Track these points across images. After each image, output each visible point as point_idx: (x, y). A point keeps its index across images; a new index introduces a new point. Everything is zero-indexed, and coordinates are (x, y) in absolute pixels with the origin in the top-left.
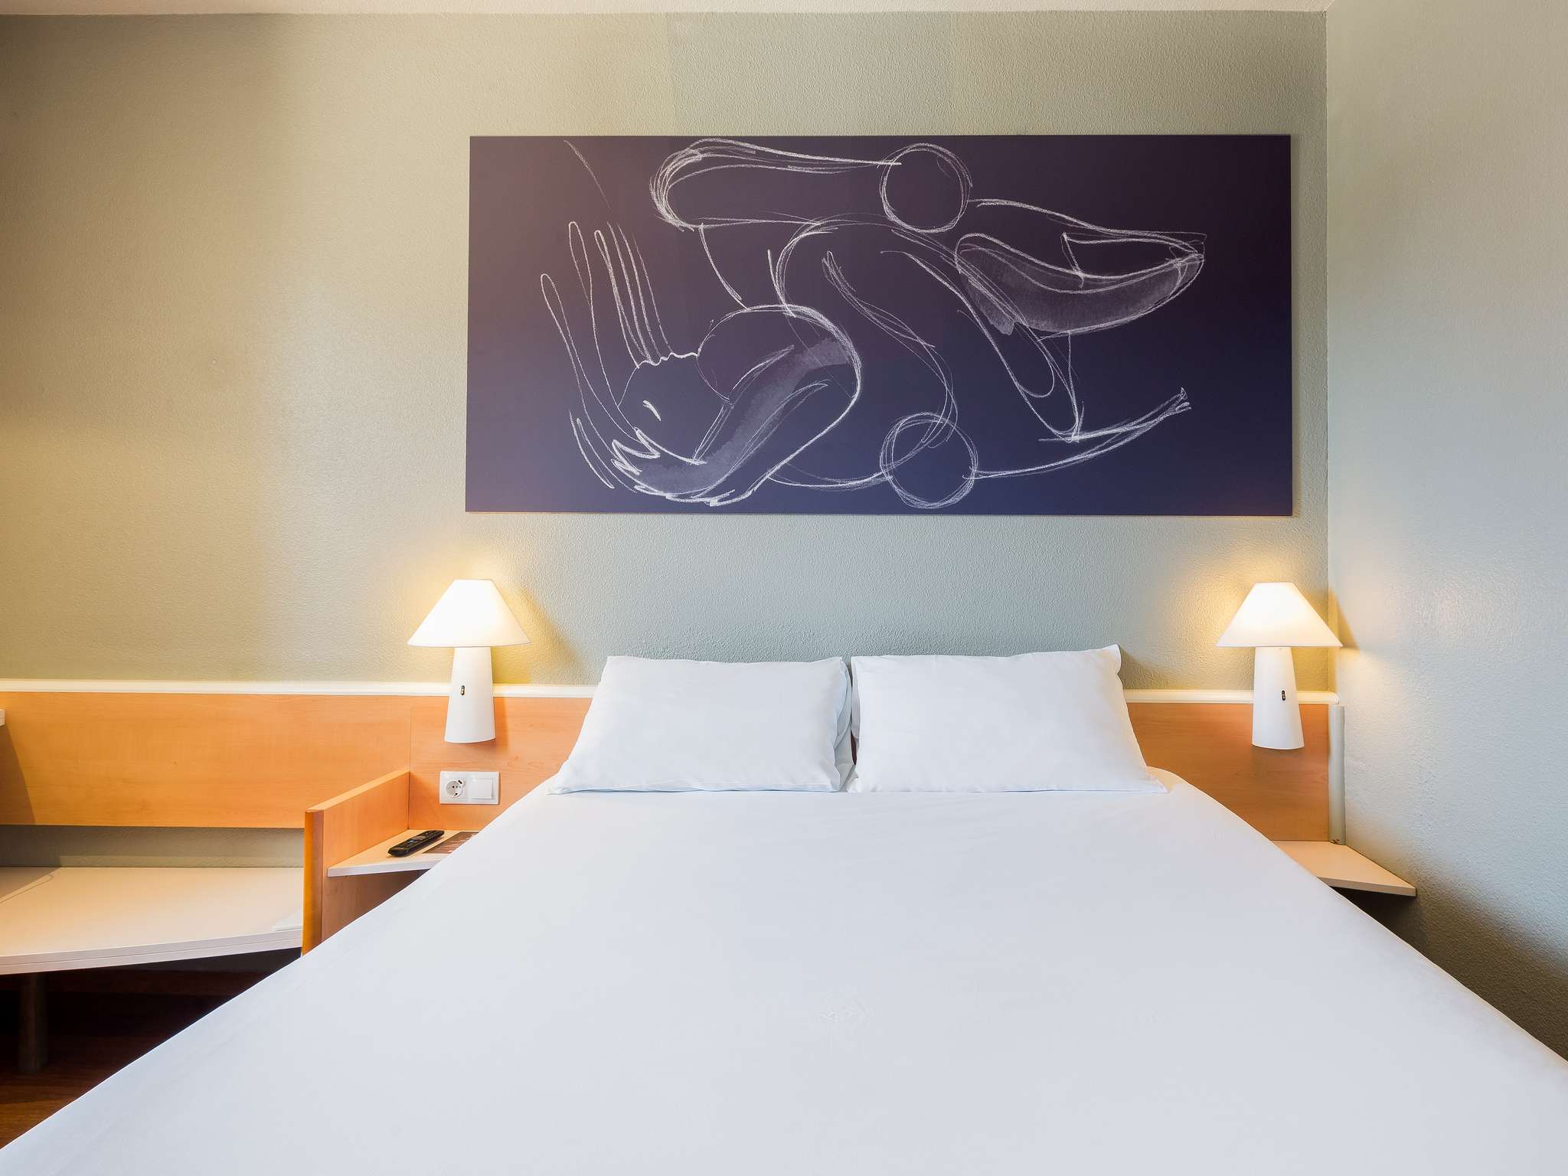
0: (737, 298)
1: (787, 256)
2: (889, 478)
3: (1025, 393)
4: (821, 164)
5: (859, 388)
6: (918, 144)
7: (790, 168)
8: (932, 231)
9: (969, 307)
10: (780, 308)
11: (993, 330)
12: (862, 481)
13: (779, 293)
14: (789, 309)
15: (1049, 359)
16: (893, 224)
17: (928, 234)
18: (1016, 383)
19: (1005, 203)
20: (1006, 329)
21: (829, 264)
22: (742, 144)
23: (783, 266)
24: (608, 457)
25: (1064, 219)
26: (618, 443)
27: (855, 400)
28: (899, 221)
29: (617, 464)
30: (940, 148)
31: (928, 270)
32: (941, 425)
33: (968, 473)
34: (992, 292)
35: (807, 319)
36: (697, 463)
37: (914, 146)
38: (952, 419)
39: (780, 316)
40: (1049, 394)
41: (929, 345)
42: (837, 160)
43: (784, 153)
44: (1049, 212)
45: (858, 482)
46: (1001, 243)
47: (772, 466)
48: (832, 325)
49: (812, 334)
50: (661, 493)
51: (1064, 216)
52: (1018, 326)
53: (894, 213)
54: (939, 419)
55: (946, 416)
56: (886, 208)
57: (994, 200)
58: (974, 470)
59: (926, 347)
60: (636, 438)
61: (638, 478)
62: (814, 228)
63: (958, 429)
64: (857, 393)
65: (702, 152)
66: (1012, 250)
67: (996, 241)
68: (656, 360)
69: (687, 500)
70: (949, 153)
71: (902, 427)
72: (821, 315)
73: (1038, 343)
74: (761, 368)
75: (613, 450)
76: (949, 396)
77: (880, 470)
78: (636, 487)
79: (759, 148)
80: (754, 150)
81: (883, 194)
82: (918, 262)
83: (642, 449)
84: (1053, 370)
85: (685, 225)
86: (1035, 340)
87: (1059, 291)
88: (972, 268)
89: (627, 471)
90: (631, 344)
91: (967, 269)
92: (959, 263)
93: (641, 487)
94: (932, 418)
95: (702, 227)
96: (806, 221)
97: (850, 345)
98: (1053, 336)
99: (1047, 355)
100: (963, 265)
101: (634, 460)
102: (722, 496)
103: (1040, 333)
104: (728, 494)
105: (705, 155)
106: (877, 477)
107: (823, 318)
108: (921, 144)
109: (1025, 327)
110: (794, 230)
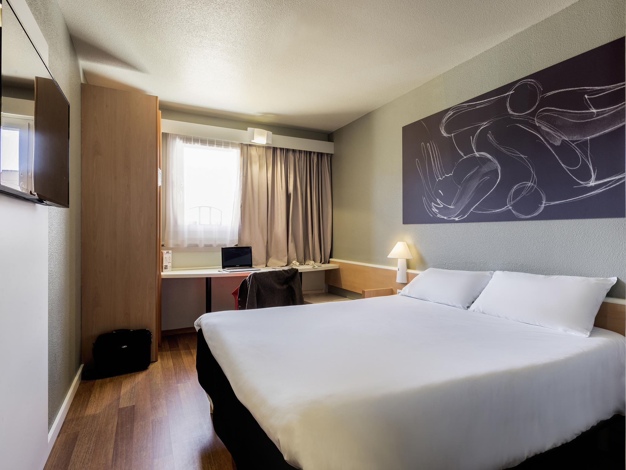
0: (462, 154)
1: (476, 137)
2: (511, 208)
3: (567, 168)
4: (487, 102)
5: (500, 177)
6: (521, 82)
7: (477, 107)
8: (526, 113)
9: (541, 138)
10: (475, 155)
11: (552, 145)
12: (501, 209)
13: (474, 150)
14: (477, 154)
15: (578, 152)
16: (512, 115)
17: (525, 114)
18: (562, 165)
19: (557, 91)
20: (558, 143)
21: (490, 136)
22: (463, 105)
23: (475, 141)
24: (431, 207)
25: (585, 89)
26: (433, 203)
27: (498, 181)
28: (513, 113)
29: (433, 209)
30: (529, 80)
31: (525, 128)
32: (530, 186)
33: (541, 204)
34: (551, 130)
35: (483, 156)
36: (452, 208)
37: (519, 83)
38: (535, 183)
39: (475, 157)
40: (578, 167)
41: (525, 157)
42: (492, 99)
43: (475, 103)
44: (577, 88)
45: (500, 210)
46: (555, 109)
47: (472, 207)
48: (491, 157)
49: (484, 160)
50: (443, 217)
51: (585, 88)
52: (563, 141)
53: (512, 111)
54: (530, 184)
55: (532, 182)
56: (509, 110)
57: (552, 92)
58: (544, 202)
59: (524, 157)
60: (437, 201)
61: (438, 213)
62: (485, 125)
63: (537, 187)
64: (499, 179)
65: (452, 112)
66: (560, 110)
67: (553, 108)
68: (442, 178)
69: (450, 219)
70: (533, 80)
71: (515, 189)
72: (487, 154)
73: (573, 146)
74: (469, 175)
75: (432, 205)
76: (533, 175)
77: (507, 205)
78: (437, 216)
79: (468, 104)
80: (466, 105)
81: (508, 105)
82: (521, 126)
83: (439, 204)
84: (581, 156)
85: (448, 135)
86: (571, 145)
87: (583, 121)
88: (542, 122)
89: (435, 211)
90: (436, 174)
91: (540, 123)
92: (537, 122)
93: (439, 216)
94: (527, 184)
95: (453, 134)
96: (482, 123)
97: (497, 162)
98: (580, 142)
99: (577, 150)
100: (538, 122)
101: (437, 208)
102: (459, 217)
103: (573, 142)
104: (460, 216)
105: (453, 112)
106: (506, 208)
107: (488, 155)
108: (522, 81)
109: (566, 141)
110: (479, 127)
